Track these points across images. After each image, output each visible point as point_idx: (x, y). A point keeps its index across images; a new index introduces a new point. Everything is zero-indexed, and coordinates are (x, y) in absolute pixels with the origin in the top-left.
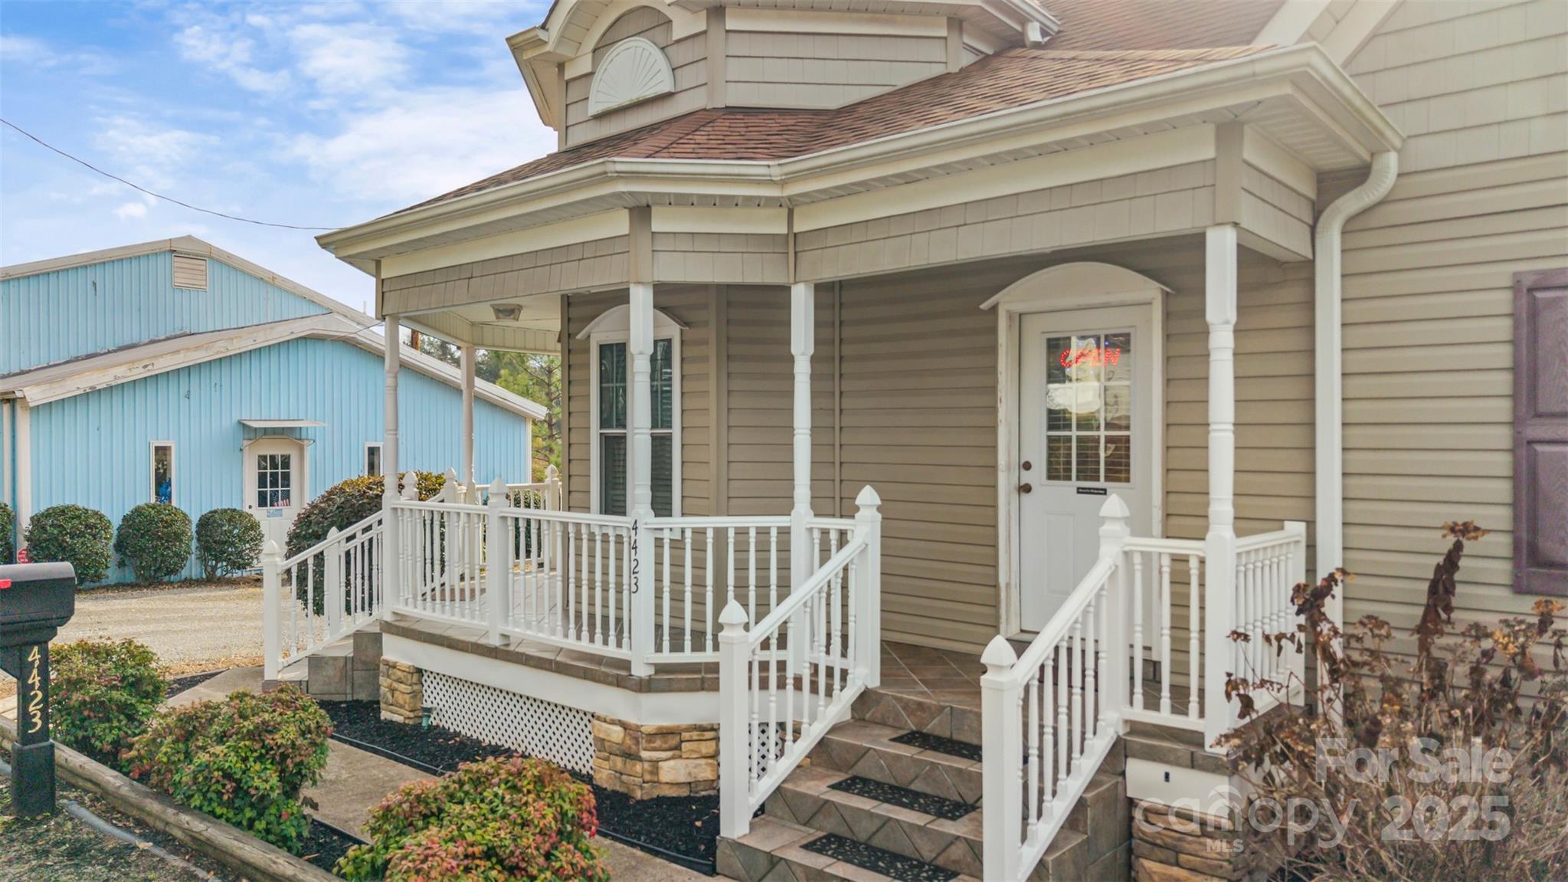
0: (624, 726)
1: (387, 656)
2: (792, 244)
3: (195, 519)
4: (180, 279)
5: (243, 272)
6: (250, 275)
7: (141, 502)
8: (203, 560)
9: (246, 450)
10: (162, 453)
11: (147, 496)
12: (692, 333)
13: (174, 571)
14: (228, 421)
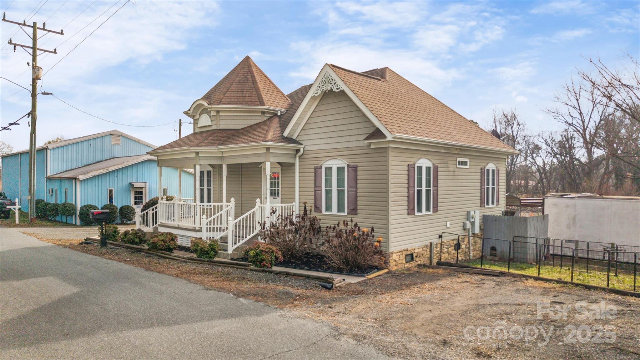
0: (195, 238)
1: (159, 231)
2: (223, 158)
3: (119, 208)
4: (113, 142)
5: (131, 139)
6: (133, 140)
7: (105, 204)
8: (121, 219)
9: (132, 191)
10: (111, 191)
11: (107, 202)
12: (215, 170)
13: (114, 221)
14: (127, 183)
